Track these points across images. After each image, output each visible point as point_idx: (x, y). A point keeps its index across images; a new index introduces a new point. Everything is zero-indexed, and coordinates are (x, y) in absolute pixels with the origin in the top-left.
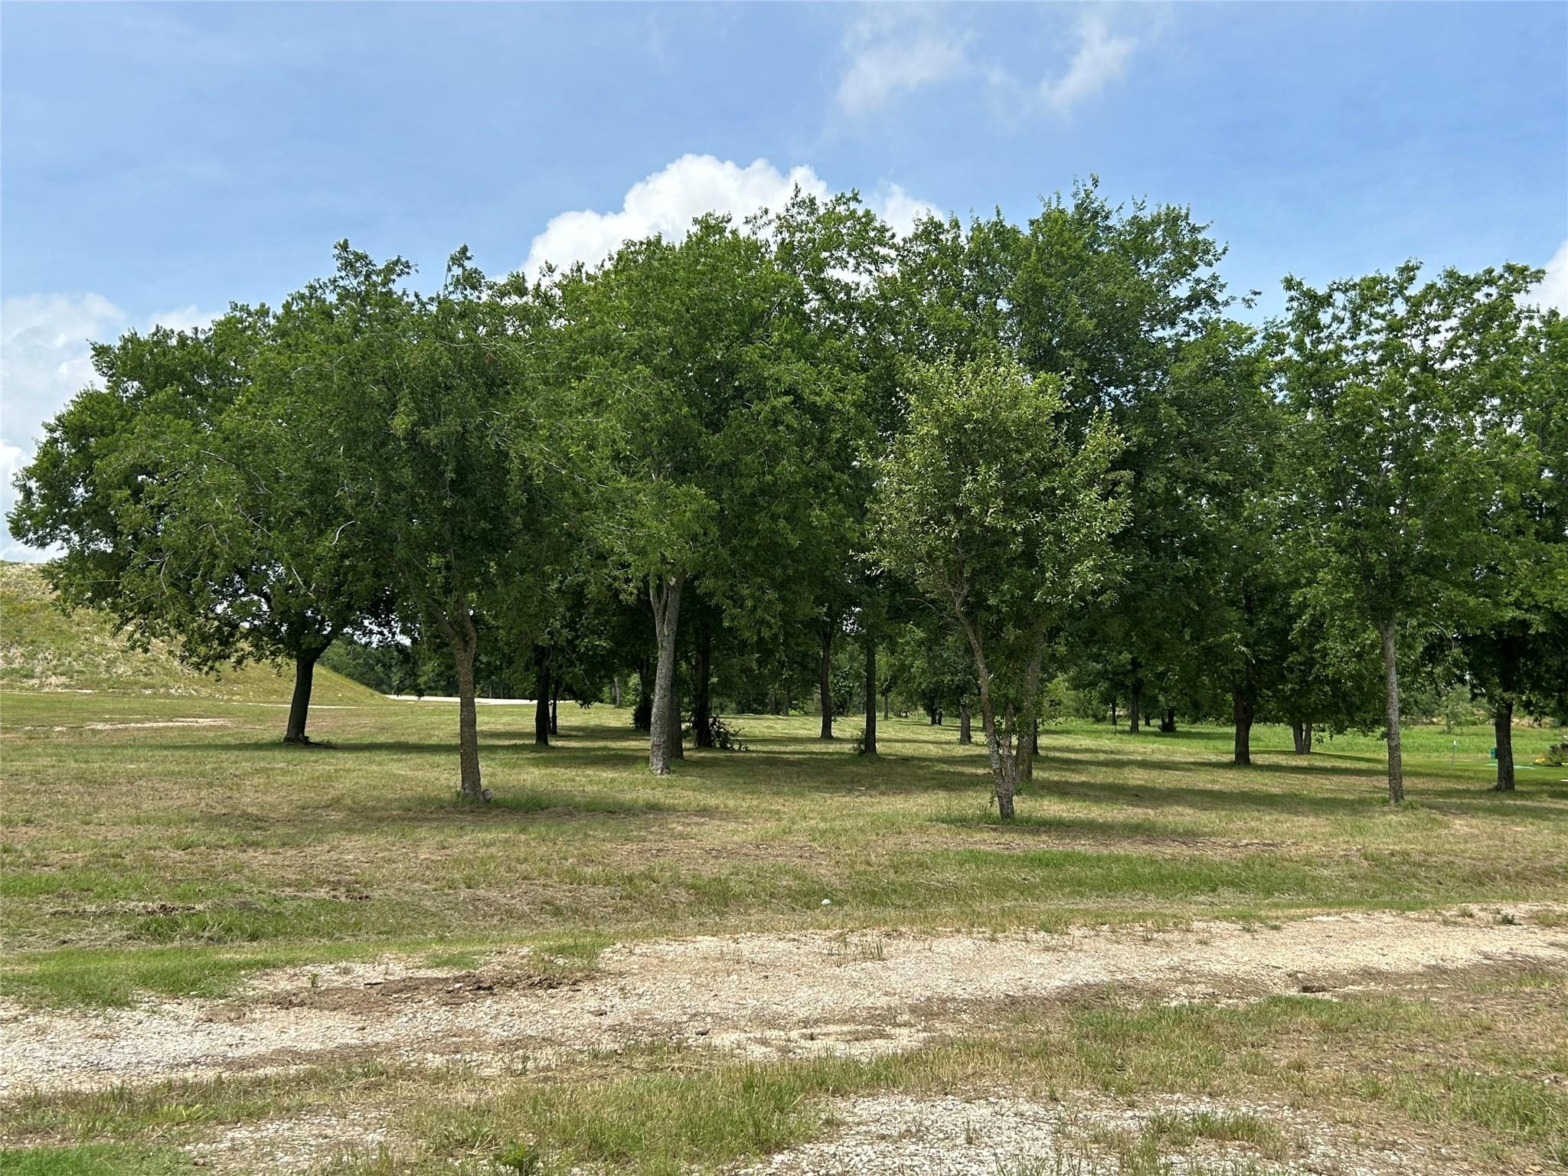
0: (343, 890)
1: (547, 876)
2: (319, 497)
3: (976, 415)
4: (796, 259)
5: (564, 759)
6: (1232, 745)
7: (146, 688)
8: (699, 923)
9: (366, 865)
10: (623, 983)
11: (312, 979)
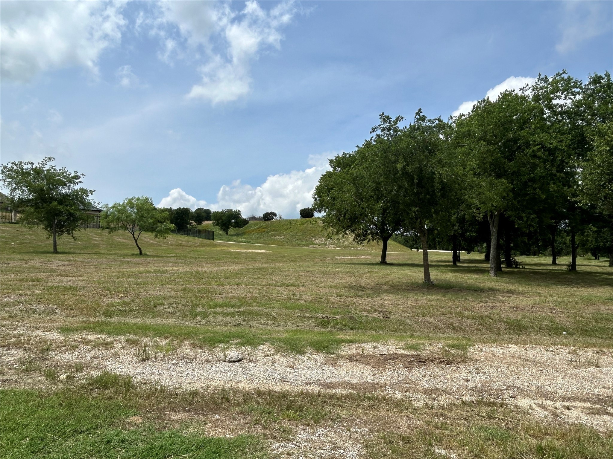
0: (382, 314)
1: (451, 314)
2: (377, 191)
5: (461, 270)
7: (352, 248)
8: (510, 338)
9: (391, 306)
10: (478, 365)
11: (363, 349)
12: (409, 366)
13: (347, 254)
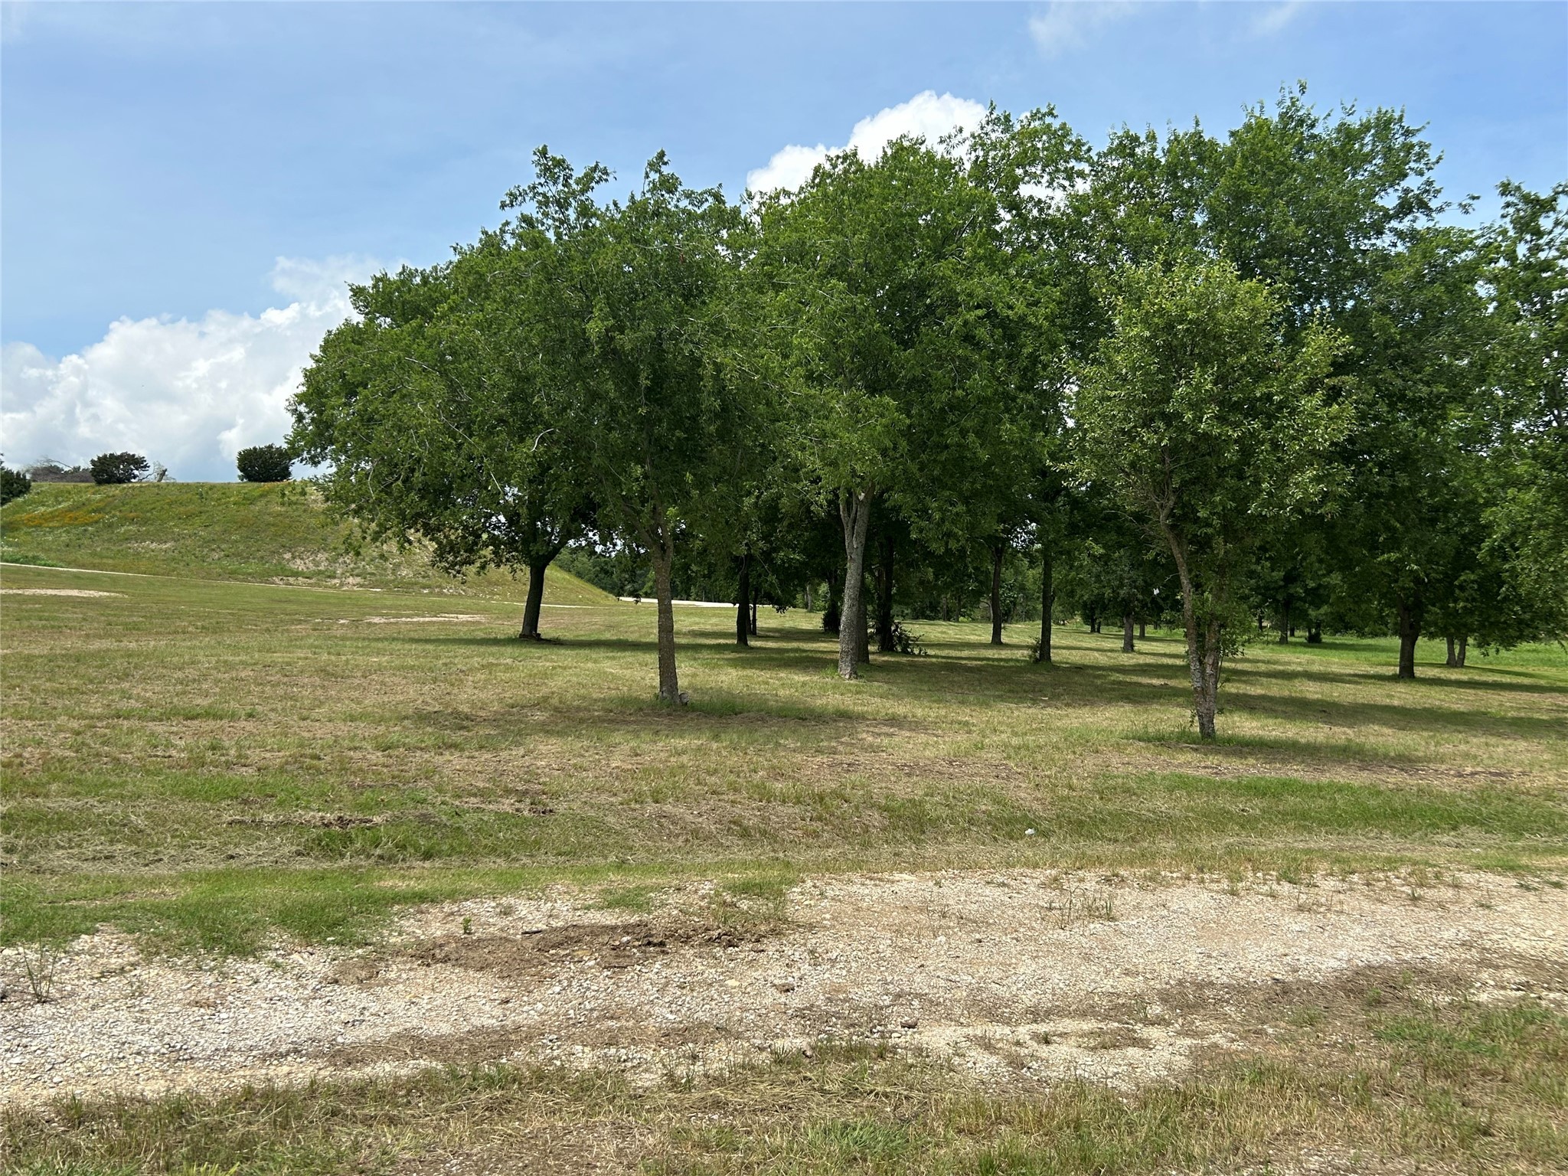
0: (528, 801)
1: (736, 790)
2: (519, 405)
3: (1191, 315)
4: (990, 178)
5: (761, 659)
6: (1396, 658)
7: (424, 588)
8: (895, 855)
9: (556, 773)
10: (814, 941)
11: (467, 921)
12: (617, 960)
13: (408, 608)
